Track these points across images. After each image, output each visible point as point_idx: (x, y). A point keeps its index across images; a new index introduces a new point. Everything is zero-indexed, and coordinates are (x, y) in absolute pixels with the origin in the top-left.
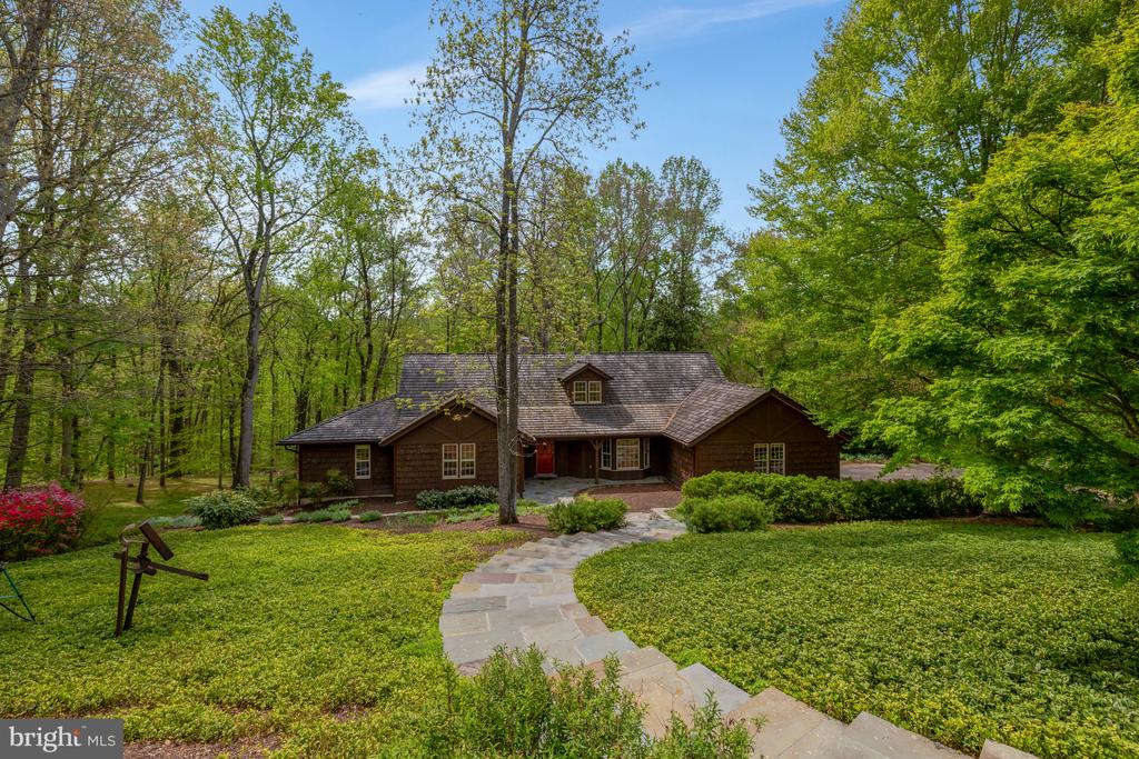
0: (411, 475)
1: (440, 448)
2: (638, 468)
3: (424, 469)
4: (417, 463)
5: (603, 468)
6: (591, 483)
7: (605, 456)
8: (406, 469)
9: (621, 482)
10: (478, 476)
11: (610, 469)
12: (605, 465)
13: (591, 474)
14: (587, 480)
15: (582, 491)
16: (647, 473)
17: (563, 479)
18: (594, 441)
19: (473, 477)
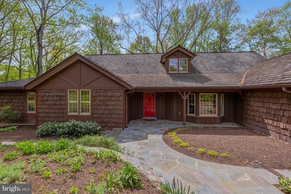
0: (47, 111)
1: (66, 92)
2: (216, 115)
3: (56, 107)
4: (51, 102)
5: (189, 114)
6: (179, 125)
7: (190, 106)
8: (44, 107)
9: (203, 125)
10: (92, 114)
11: (194, 115)
12: (190, 113)
13: (180, 119)
14: (177, 122)
15: (171, 130)
16: (223, 120)
17: (160, 121)
18: (182, 93)
19: (89, 114)
